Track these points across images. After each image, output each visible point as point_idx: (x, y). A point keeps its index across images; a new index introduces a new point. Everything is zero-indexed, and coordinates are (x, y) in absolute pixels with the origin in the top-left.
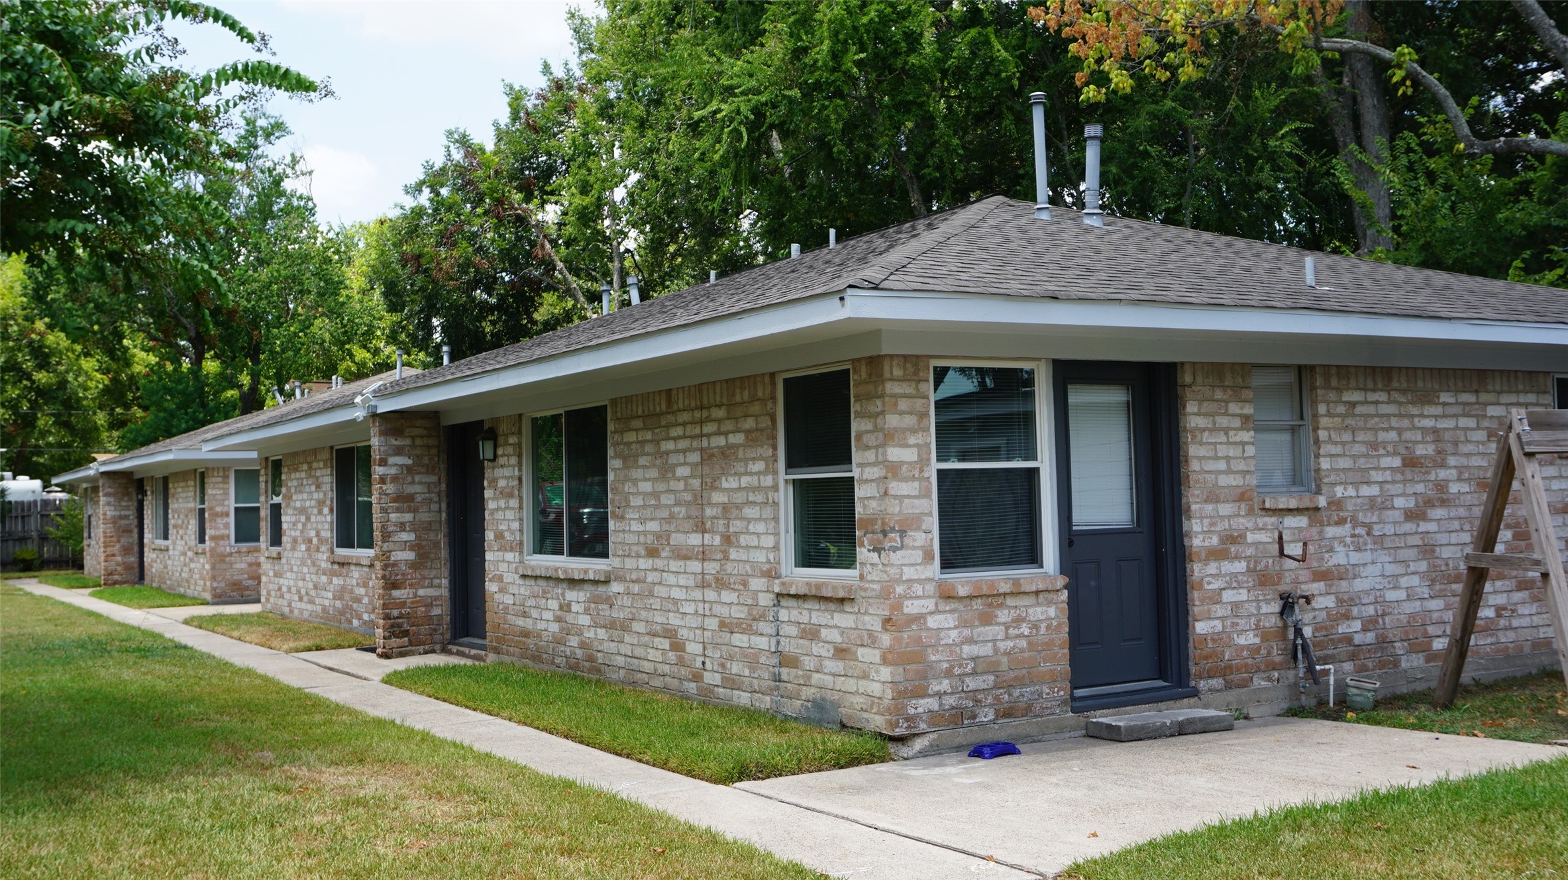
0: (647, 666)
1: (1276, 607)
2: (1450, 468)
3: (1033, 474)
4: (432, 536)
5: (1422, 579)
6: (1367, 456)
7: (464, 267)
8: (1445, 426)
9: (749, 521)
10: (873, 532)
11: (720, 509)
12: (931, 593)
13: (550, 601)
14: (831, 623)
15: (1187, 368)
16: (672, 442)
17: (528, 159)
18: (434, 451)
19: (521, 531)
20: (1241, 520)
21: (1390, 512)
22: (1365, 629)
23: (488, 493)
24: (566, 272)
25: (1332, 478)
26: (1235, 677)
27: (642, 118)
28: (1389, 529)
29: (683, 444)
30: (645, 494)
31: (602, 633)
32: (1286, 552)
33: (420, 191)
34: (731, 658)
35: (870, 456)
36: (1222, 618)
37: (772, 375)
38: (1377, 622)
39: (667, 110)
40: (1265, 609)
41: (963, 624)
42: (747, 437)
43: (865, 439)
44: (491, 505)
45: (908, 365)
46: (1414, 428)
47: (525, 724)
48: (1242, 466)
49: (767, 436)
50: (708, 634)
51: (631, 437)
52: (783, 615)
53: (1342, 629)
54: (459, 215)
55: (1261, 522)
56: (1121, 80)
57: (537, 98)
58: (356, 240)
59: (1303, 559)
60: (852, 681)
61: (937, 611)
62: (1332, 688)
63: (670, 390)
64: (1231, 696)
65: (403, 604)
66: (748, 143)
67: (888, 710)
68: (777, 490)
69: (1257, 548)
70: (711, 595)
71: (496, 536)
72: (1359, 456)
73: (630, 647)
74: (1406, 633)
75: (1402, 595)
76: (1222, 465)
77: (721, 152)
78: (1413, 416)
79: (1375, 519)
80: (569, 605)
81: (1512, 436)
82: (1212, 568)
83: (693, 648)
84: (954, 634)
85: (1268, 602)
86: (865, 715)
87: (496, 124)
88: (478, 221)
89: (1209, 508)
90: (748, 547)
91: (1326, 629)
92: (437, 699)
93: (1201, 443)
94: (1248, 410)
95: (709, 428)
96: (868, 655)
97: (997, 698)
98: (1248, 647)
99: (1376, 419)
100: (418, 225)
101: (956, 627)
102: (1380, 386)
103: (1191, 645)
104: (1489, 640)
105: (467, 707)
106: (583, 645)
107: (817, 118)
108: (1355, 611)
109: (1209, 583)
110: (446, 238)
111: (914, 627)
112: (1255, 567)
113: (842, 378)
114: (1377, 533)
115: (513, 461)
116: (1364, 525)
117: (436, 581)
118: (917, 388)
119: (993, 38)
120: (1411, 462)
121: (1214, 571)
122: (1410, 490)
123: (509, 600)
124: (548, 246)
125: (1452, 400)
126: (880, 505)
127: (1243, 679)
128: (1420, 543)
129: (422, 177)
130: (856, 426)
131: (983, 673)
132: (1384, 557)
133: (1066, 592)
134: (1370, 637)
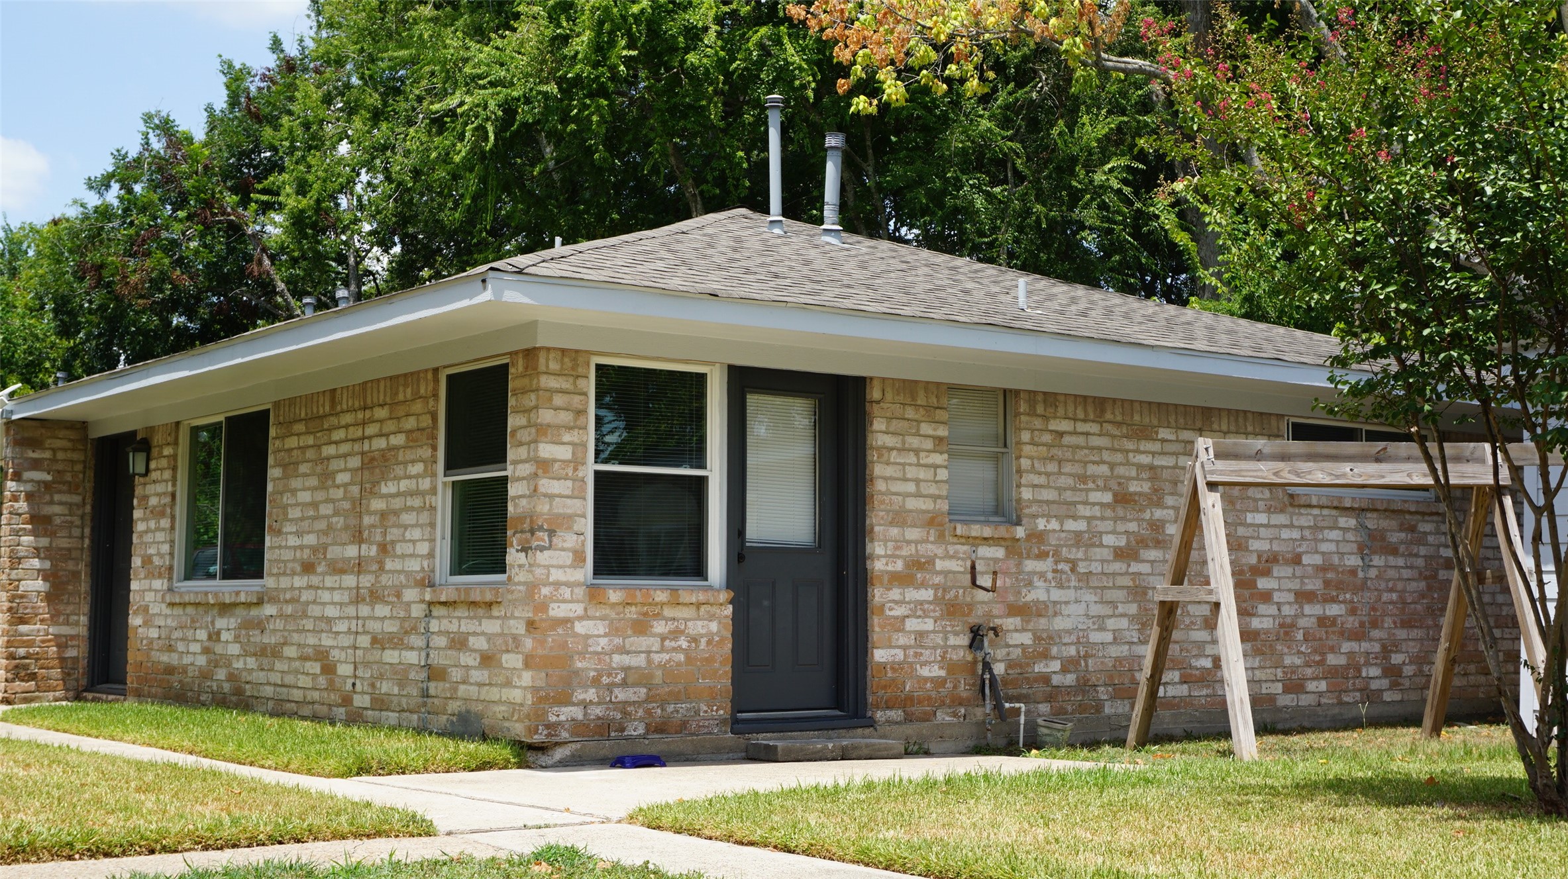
0: (297, 695)
1: (964, 640)
2: (1167, 508)
3: (702, 482)
4: (71, 566)
5: (1130, 622)
6: (1074, 489)
7: (157, 284)
8: (1164, 463)
9: (406, 527)
10: (522, 532)
11: (378, 516)
12: (580, 597)
13: (198, 631)
14: (478, 630)
15: (875, 382)
16: (334, 446)
17: (247, 154)
18: (79, 467)
19: (171, 554)
20: (930, 546)
21: (1097, 550)
22: (1064, 670)
23: (137, 514)
24: (288, 295)
25: (1034, 509)
26: (917, 710)
27: (376, 108)
28: (1096, 567)
29: (345, 448)
30: (304, 505)
31: (251, 662)
32: (978, 583)
33: (108, 187)
34: (381, 677)
35: (522, 452)
36: (905, 648)
37: (436, 371)
38: (1078, 663)
39: (407, 100)
40: (953, 641)
41: (614, 631)
42: (407, 438)
43: (518, 435)
44: (140, 527)
45: (566, 360)
46: (1128, 463)
47: (149, 745)
48: (933, 490)
49: (425, 435)
50: (359, 653)
51: (292, 442)
52: (434, 626)
53: (1039, 668)
54: (155, 218)
55: (951, 550)
56: (893, 90)
57: (262, 80)
58: (24, 246)
59: (993, 589)
60: (495, 690)
61: (585, 617)
62: (1022, 727)
63: (335, 390)
64: (910, 730)
65: (30, 644)
66: (495, 145)
67: (528, 716)
68: (435, 494)
69: (945, 577)
70: (365, 610)
71: (143, 562)
72: (1065, 489)
73: (279, 675)
74: (1111, 677)
75: (1109, 637)
76: (911, 487)
77: (463, 154)
78: (1127, 451)
79: (1080, 555)
80: (218, 633)
81: (1198, 465)
82: (895, 594)
83: (344, 670)
84: (603, 641)
85: (956, 634)
86: (506, 724)
87: (209, 109)
88: (177, 227)
89: (894, 532)
90: (403, 556)
91: (1021, 666)
92: (57, 730)
93: (888, 463)
94: (942, 432)
95: (371, 430)
96: (512, 660)
97: (648, 712)
98: (932, 679)
99: (1086, 451)
100: (102, 228)
101: (605, 635)
102: (1092, 417)
103: (869, 672)
104: (1204, 692)
105: (89, 735)
106: (231, 677)
107: (575, 120)
108: (1054, 650)
109: (891, 609)
110: (136, 248)
111: (560, 631)
112: (943, 597)
113: (501, 372)
114: (1082, 571)
115: (167, 474)
116: (1067, 561)
117: (73, 618)
118: (575, 383)
119: (786, 40)
120: (1123, 499)
121: (897, 597)
122: (1121, 527)
123: (154, 633)
124: (267, 262)
125: (1173, 437)
126: (529, 503)
127: (925, 713)
128: (1131, 584)
129: (111, 169)
130: (513, 421)
131: (634, 685)
132: (1090, 597)
133: (730, 607)
134: (1070, 679)
